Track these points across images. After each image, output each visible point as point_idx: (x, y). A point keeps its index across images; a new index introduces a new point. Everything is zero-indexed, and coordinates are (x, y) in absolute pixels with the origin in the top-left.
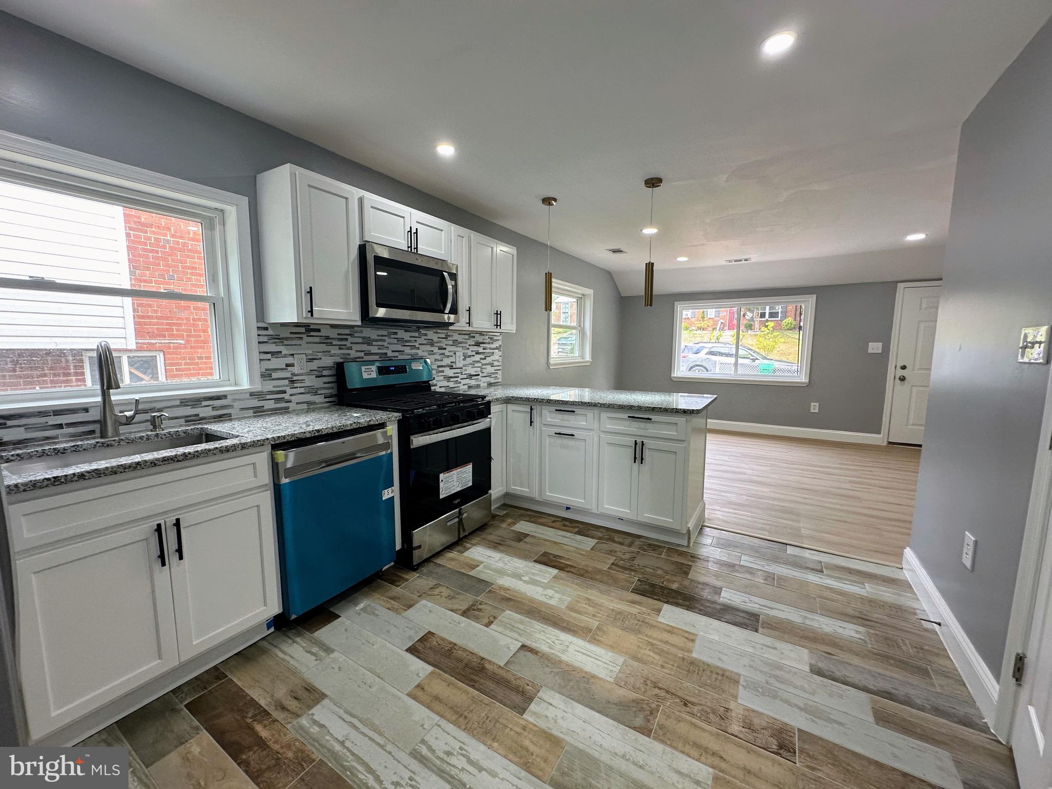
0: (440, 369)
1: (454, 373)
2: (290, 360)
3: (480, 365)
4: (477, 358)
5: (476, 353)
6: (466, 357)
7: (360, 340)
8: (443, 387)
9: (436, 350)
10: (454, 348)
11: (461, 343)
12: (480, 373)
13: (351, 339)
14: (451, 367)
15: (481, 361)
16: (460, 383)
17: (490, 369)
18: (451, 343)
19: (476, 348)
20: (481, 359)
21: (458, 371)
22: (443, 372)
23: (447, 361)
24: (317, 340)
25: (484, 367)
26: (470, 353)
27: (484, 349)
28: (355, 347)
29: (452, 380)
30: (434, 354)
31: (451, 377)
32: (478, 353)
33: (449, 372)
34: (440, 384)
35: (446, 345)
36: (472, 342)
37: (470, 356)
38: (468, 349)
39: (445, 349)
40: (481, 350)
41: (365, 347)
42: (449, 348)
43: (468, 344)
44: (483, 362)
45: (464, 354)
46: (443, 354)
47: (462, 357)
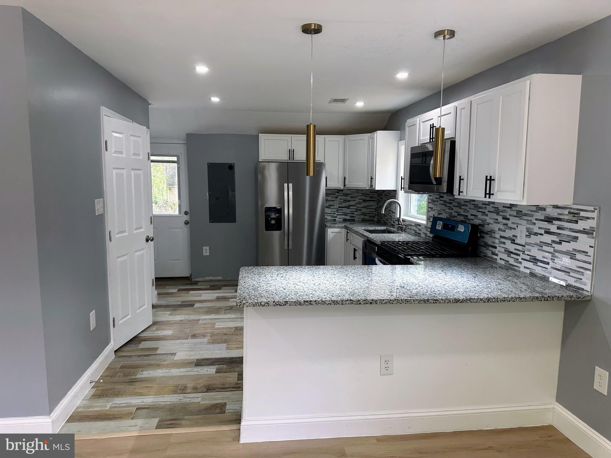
0: (503, 240)
1: (515, 249)
3: (551, 250)
4: (548, 238)
5: (545, 232)
6: (530, 233)
8: (503, 260)
9: (500, 219)
10: (517, 220)
11: (526, 215)
12: (550, 261)
14: (513, 242)
15: (554, 245)
16: (521, 263)
17: (565, 261)
18: (515, 213)
19: (545, 225)
20: (553, 242)
21: (520, 248)
22: (504, 243)
23: (509, 233)
25: (557, 254)
26: (536, 230)
27: (558, 228)
29: (512, 255)
30: (498, 223)
31: (512, 253)
32: (548, 232)
33: (511, 247)
35: (510, 215)
36: (540, 215)
37: (536, 234)
38: (534, 224)
39: (509, 219)
40: (553, 229)
42: (513, 220)
43: (535, 217)
44: (558, 247)
45: (528, 230)
46: (506, 225)
47: (525, 233)
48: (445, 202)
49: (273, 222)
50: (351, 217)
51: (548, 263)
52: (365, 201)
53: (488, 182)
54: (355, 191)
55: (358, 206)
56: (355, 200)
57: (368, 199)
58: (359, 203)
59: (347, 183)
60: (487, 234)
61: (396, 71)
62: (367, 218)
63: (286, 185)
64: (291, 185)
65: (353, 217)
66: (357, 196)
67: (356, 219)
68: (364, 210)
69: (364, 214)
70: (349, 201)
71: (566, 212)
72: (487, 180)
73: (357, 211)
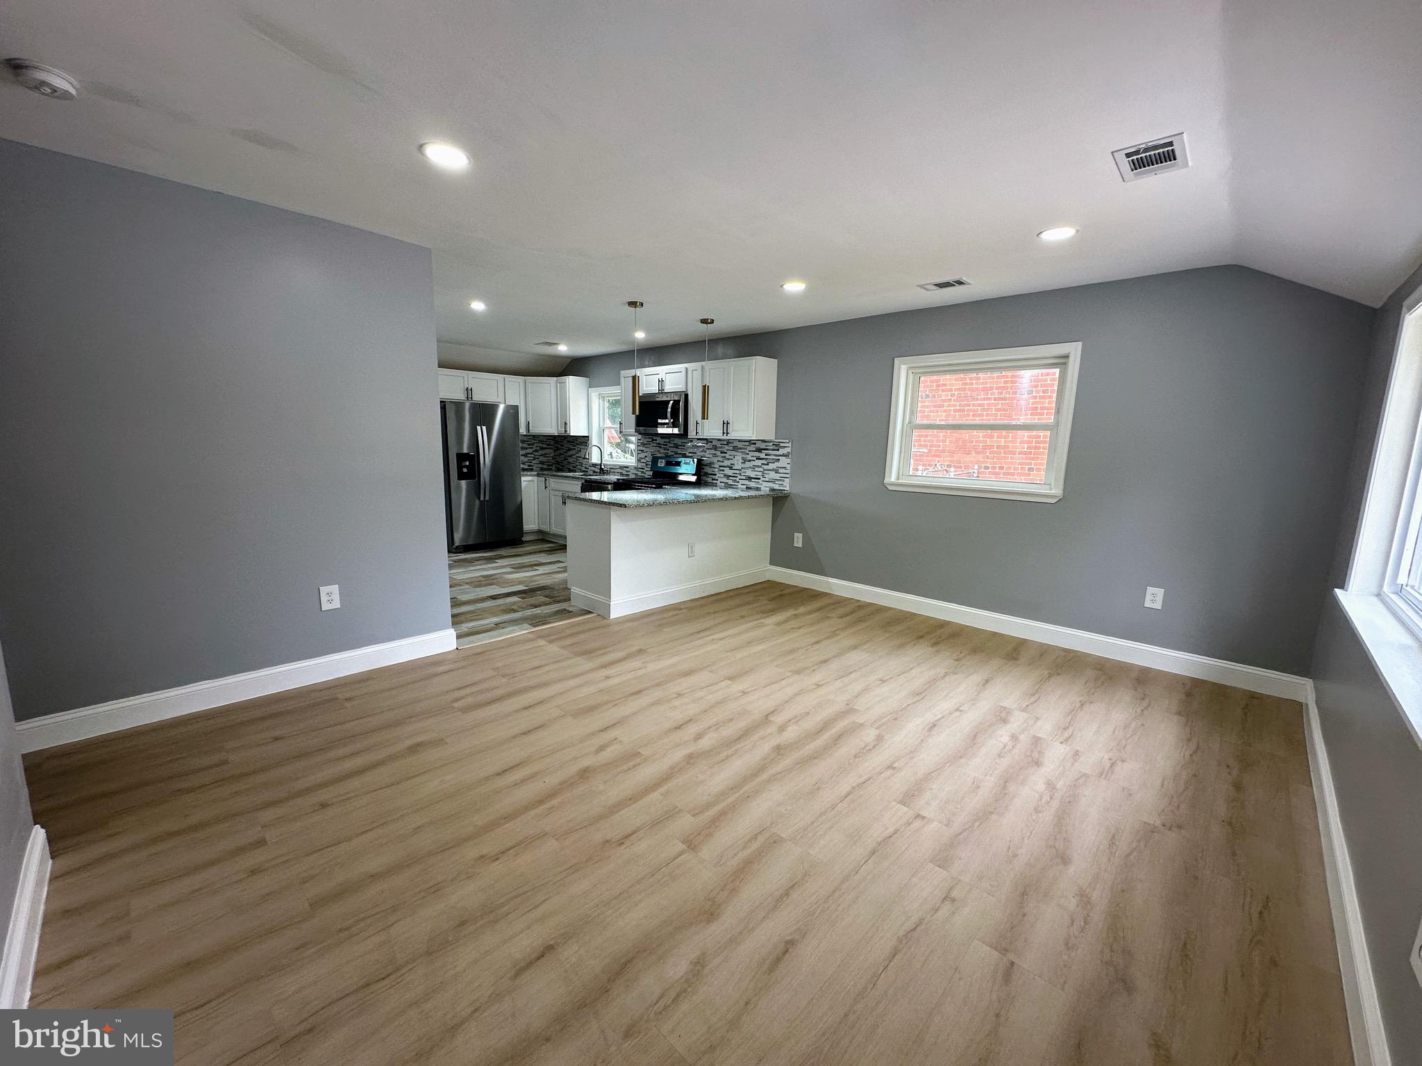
0: (721, 468)
1: (733, 473)
2: (646, 454)
3: (762, 470)
4: (759, 463)
5: (757, 459)
6: (745, 461)
7: (672, 445)
8: (723, 482)
9: (718, 453)
10: (734, 453)
11: (741, 449)
12: (761, 477)
13: (669, 445)
14: (731, 468)
16: (738, 482)
17: (773, 475)
18: (731, 448)
19: (757, 454)
20: (762, 464)
21: (738, 472)
22: (723, 470)
23: (727, 463)
24: (655, 445)
25: (766, 472)
26: (749, 457)
27: (766, 455)
28: (671, 449)
29: (731, 478)
30: (717, 456)
31: (730, 476)
32: (759, 458)
33: (729, 472)
34: (720, 480)
35: (727, 450)
36: (752, 448)
37: (750, 461)
38: (748, 454)
39: (726, 453)
40: (762, 455)
41: (675, 450)
42: (729, 453)
43: (748, 449)
44: (766, 467)
45: (743, 458)
46: (724, 457)
47: (741, 461)
48: (660, 444)
49: (465, 470)
50: (529, 466)
51: (759, 479)
52: (542, 449)
53: (725, 425)
54: (532, 437)
55: (536, 454)
56: (532, 448)
57: (545, 446)
58: (536, 451)
59: (531, 428)
60: (706, 465)
61: (635, 331)
62: (545, 467)
63: (479, 428)
64: (484, 428)
65: (531, 466)
66: (534, 443)
67: (534, 468)
68: (541, 459)
69: (542, 463)
70: (526, 449)
71: (771, 444)
72: (724, 423)
73: (534, 459)
